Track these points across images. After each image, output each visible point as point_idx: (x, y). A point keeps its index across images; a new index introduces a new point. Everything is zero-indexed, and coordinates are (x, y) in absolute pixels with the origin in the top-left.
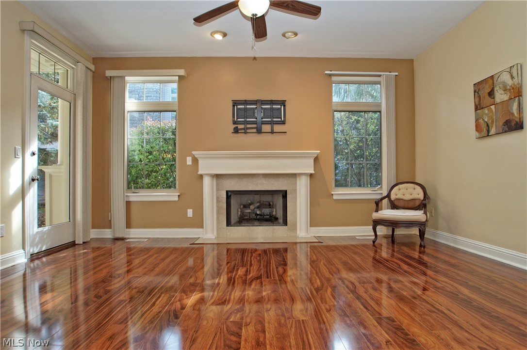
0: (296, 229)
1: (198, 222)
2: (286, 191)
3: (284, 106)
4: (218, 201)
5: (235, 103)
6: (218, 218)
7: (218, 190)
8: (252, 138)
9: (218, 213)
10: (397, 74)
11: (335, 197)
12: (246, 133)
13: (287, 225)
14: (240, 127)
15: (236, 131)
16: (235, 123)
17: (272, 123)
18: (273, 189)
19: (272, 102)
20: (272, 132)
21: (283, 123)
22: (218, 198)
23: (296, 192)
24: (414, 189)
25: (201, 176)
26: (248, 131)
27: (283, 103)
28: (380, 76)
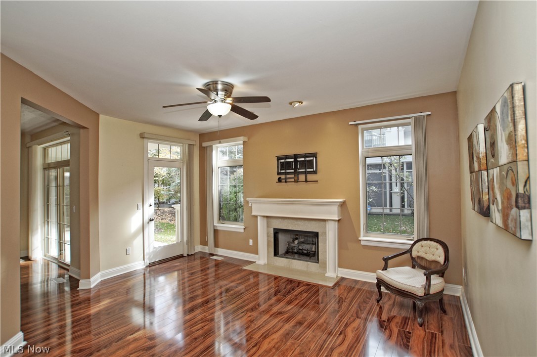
0: (326, 268)
1: (255, 251)
2: (318, 233)
3: (316, 158)
4: (268, 236)
5: (279, 158)
6: (268, 249)
7: (268, 227)
8: (291, 186)
9: (268, 245)
10: (429, 113)
11: (362, 243)
12: (286, 182)
13: (318, 263)
14: (283, 177)
15: (280, 180)
16: (279, 174)
17: (306, 173)
18: (307, 230)
19: (305, 156)
20: (306, 181)
21: (315, 172)
22: (268, 233)
23: (326, 234)
24: (437, 249)
25: (256, 217)
26: (288, 180)
27: (314, 155)
28: (409, 118)
